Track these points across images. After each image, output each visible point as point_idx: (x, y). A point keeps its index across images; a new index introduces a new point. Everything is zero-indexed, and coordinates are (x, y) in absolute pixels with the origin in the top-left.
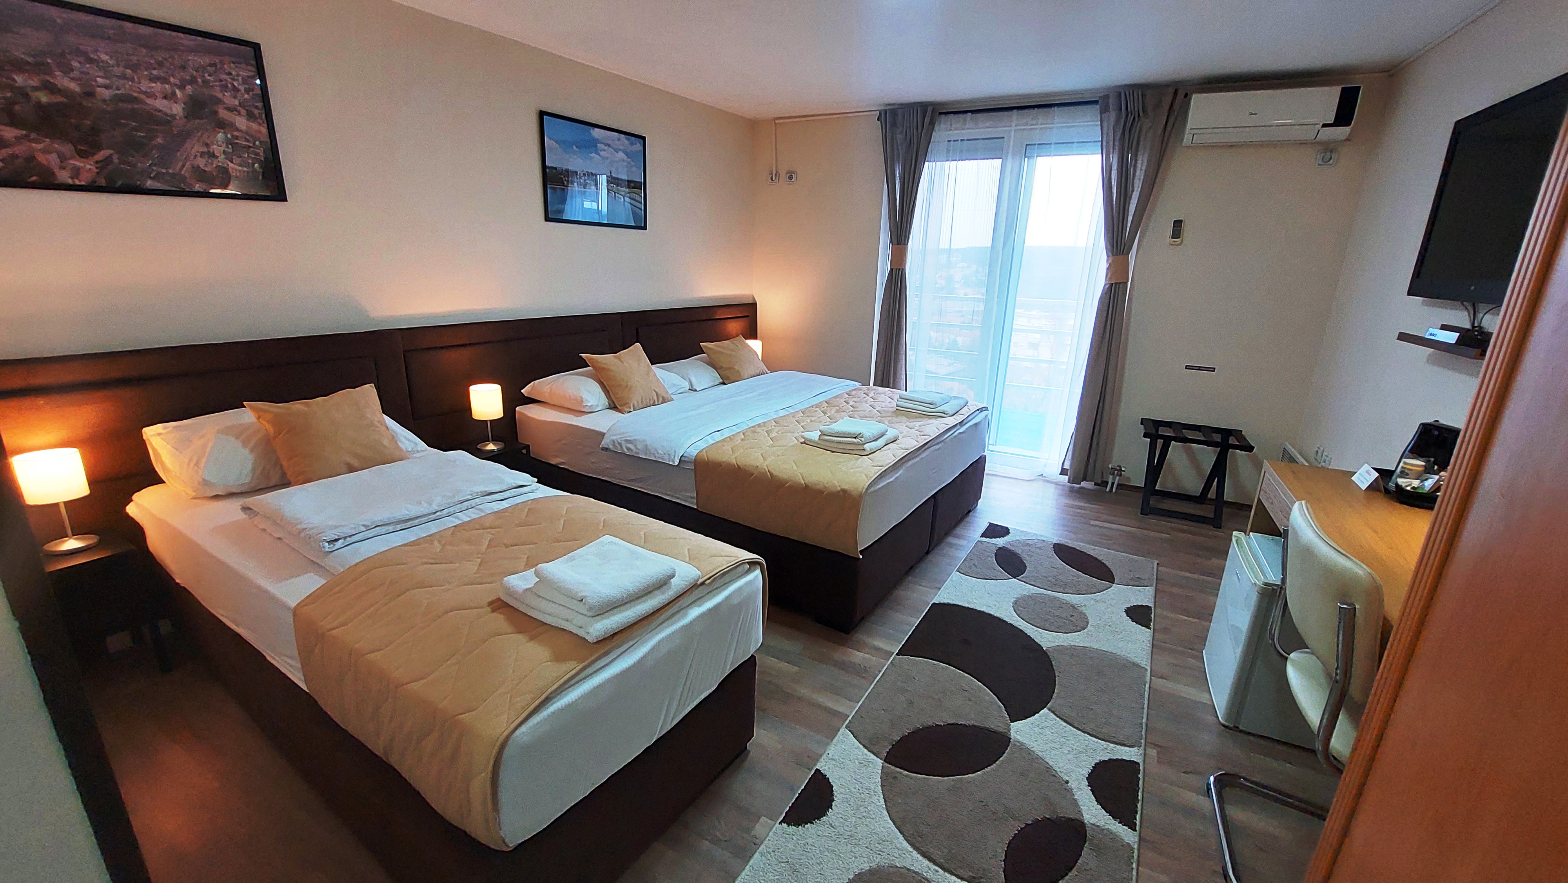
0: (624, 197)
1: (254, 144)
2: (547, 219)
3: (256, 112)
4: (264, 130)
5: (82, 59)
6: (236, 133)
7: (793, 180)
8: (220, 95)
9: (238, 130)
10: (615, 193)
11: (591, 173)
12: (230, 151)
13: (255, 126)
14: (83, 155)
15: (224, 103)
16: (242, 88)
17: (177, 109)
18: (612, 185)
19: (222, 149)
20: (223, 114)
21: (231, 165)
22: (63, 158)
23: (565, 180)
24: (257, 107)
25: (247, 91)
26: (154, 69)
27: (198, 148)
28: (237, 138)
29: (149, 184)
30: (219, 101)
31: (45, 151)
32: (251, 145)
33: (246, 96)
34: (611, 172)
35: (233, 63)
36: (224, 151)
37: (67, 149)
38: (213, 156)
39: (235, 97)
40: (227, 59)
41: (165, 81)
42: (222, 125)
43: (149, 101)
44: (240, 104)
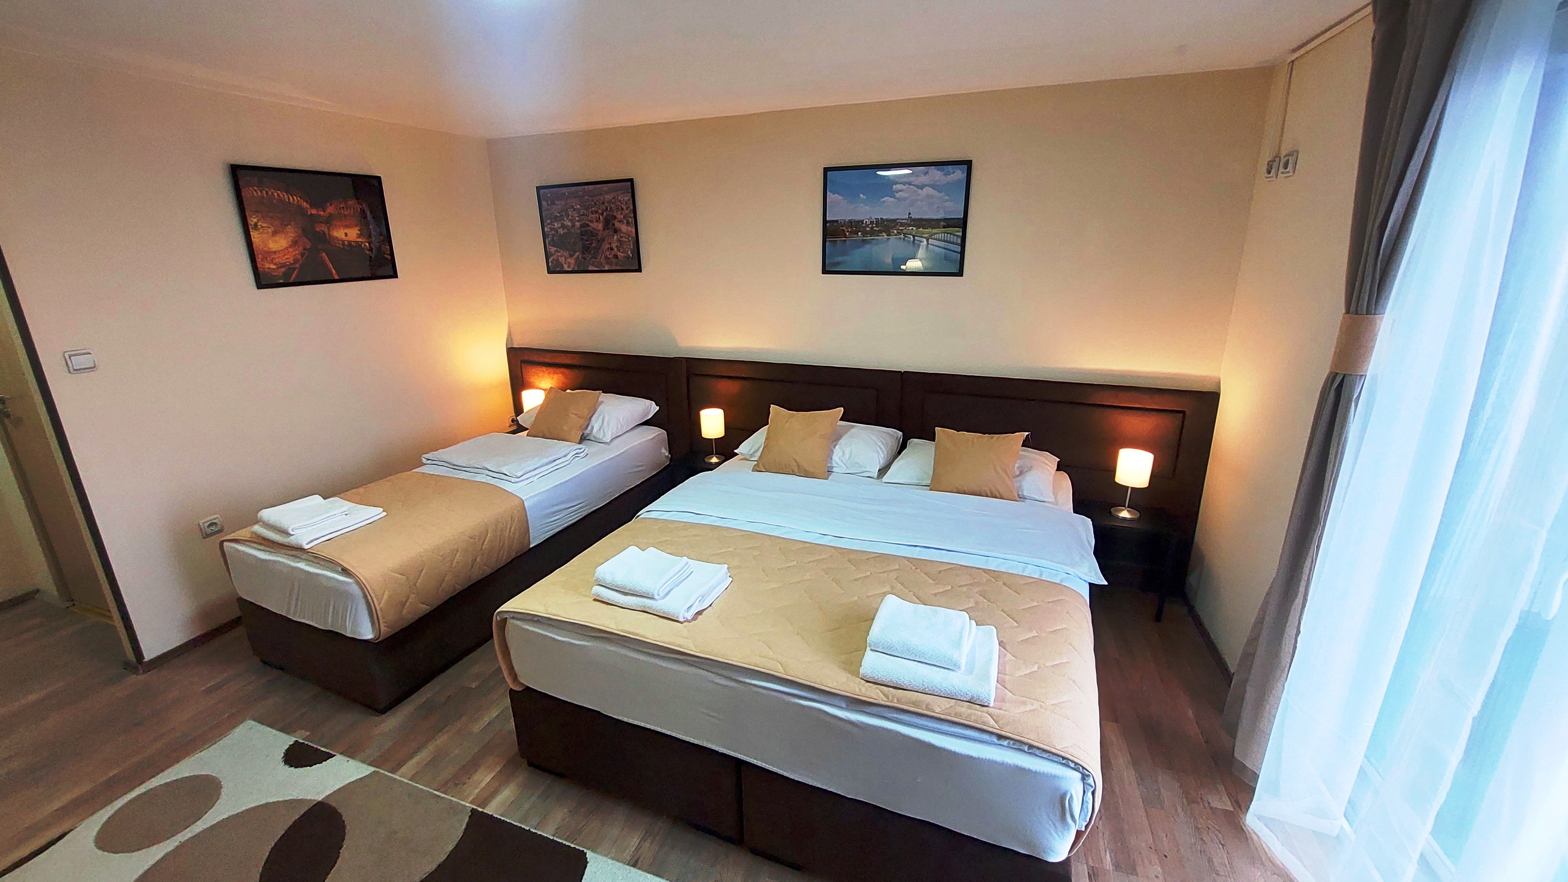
0: (927, 240)
1: (629, 239)
2: (825, 272)
3: (630, 220)
4: (634, 230)
5: (572, 210)
6: (622, 235)
7: (1288, 170)
8: (615, 214)
9: (622, 233)
10: (914, 236)
11: (882, 219)
12: (619, 245)
13: (629, 229)
14: (571, 256)
15: (618, 218)
16: (625, 208)
17: (600, 226)
18: (911, 228)
19: (615, 245)
20: (617, 225)
21: (619, 253)
22: (566, 259)
23: (848, 231)
24: (631, 217)
25: (627, 209)
26: (593, 207)
27: (607, 246)
28: (621, 237)
29: (591, 268)
30: (615, 218)
31: (561, 256)
32: (627, 240)
33: (626, 212)
34: (910, 214)
35: (622, 194)
36: (617, 246)
37: (566, 254)
38: (612, 249)
39: (622, 214)
40: (620, 192)
41: (596, 212)
42: (616, 231)
43: (591, 224)
44: (624, 217)
